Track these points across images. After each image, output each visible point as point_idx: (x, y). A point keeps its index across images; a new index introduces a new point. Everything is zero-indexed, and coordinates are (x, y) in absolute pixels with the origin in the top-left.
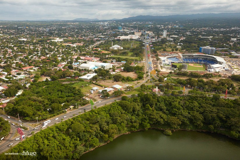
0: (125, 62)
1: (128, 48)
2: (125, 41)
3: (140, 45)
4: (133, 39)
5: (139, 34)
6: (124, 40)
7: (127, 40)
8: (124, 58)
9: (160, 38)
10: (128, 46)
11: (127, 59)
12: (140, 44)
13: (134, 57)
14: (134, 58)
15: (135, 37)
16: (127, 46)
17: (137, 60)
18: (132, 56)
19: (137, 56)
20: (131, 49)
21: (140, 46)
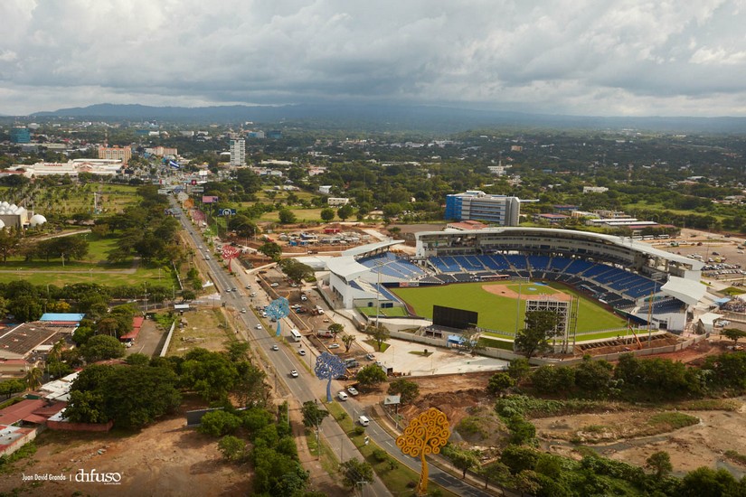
0: (77, 317)
1: (80, 218)
2: (51, 185)
3: (141, 198)
4: (95, 178)
5: (122, 156)
6: (47, 181)
7: (66, 180)
8: (60, 284)
9: (222, 168)
10: (72, 206)
11: (82, 288)
12: (138, 193)
13: (132, 271)
14: (131, 277)
15: (106, 167)
16: (69, 207)
17: (161, 290)
18: (113, 263)
19: (149, 265)
20: (97, 223)
21: (144, 205)
